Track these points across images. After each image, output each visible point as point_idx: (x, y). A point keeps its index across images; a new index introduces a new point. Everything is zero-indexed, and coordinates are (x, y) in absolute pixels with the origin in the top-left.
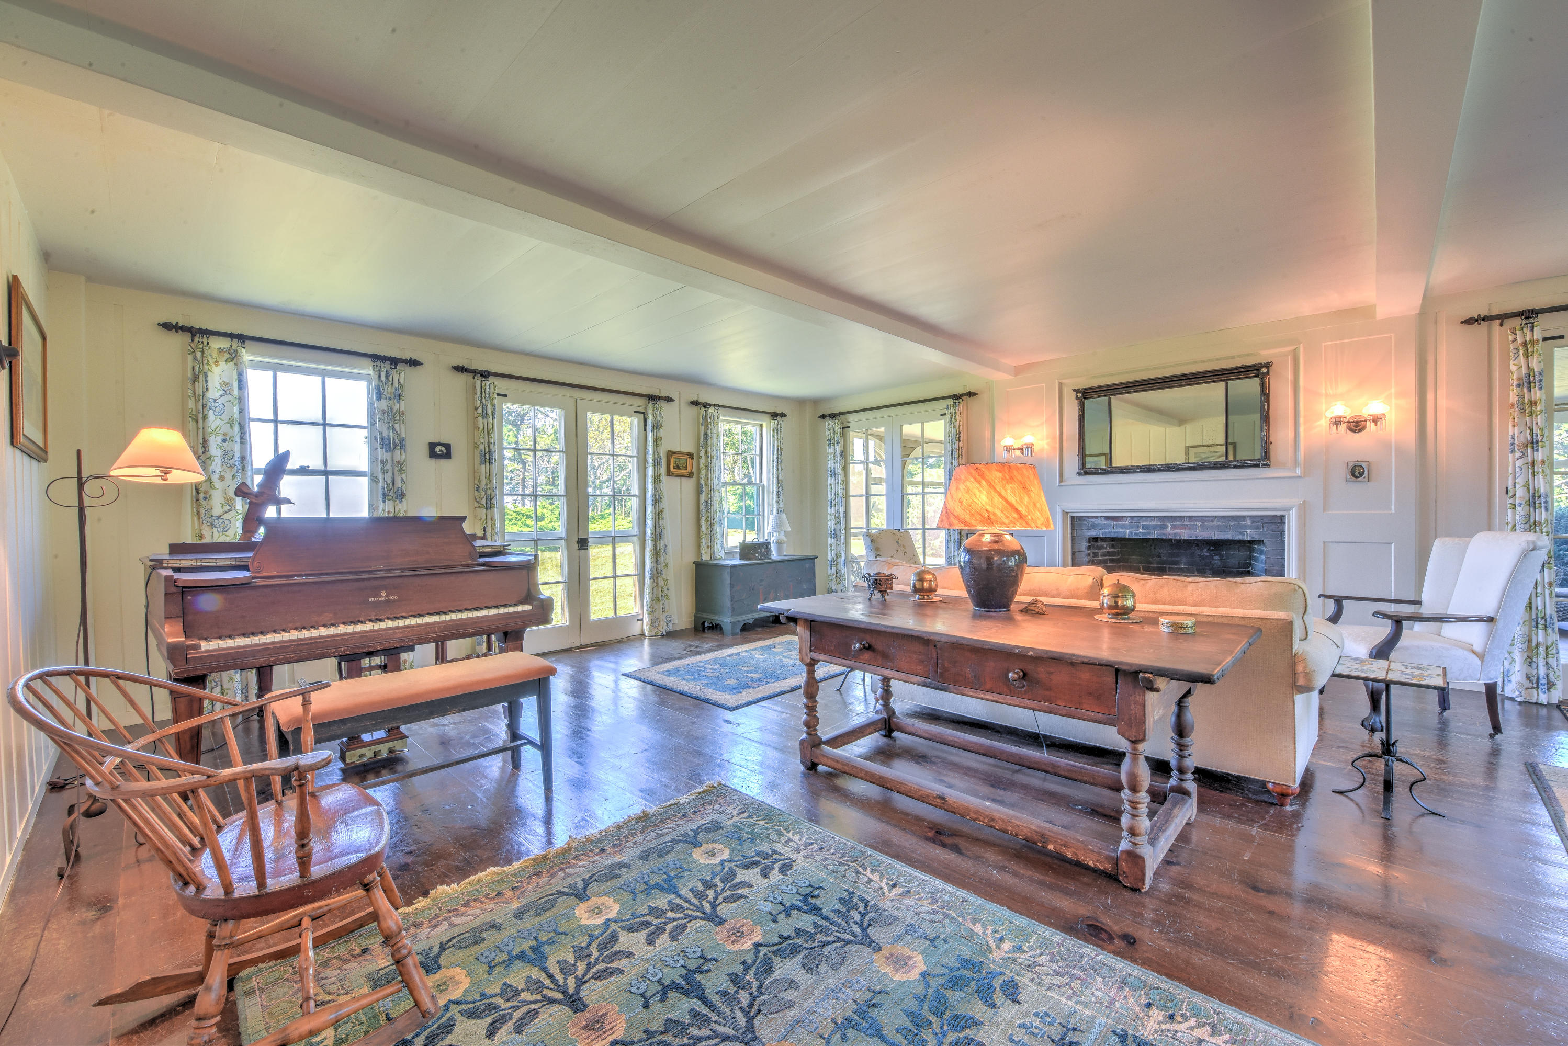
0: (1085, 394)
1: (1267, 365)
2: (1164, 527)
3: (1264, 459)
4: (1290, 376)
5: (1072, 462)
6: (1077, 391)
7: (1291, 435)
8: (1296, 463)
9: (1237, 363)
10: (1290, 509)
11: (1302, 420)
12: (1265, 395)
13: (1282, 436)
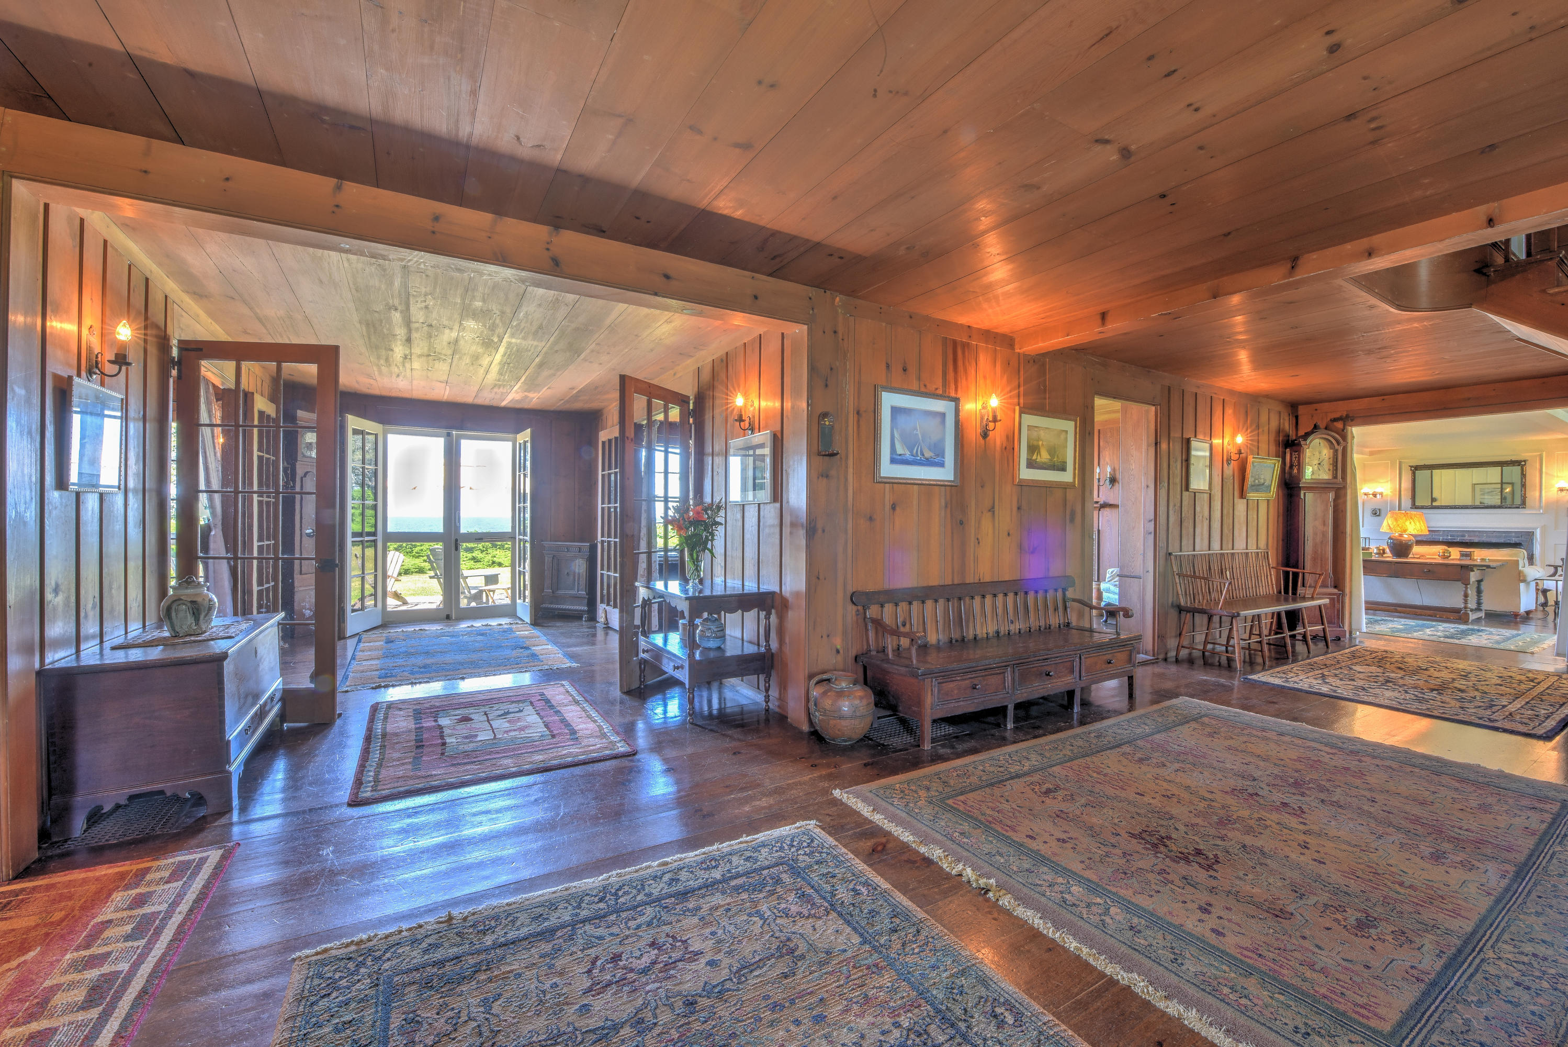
0: (1415, 469)
1: (1525, 461)
2: (1464, 536)
3: (1523, 504)
4: (1538, 466)
5: (1406, 502)
6: (1411, 467)
7: (1537, 494)
8: (1540, 507)
9: (1508, 459)
10: (1536, 529)
11: (1543, 487)
12: (1523, 475)
13: (1532, 495)
